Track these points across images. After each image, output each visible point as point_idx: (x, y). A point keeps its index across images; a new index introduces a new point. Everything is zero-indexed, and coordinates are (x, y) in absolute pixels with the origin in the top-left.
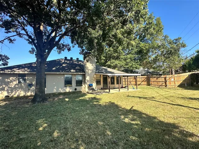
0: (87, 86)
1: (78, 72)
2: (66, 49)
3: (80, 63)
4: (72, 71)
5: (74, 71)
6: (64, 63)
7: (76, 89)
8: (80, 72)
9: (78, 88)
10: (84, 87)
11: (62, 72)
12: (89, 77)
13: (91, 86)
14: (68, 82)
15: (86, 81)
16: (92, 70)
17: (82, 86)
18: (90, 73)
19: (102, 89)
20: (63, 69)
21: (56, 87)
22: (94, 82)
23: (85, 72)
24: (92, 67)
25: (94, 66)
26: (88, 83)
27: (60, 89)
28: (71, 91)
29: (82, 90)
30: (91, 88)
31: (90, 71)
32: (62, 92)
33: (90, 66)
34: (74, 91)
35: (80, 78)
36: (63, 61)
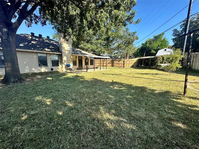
0: (64, 66)
1: (54, 52)
2: (40, 22)
3: (52, 42)
4: (47, 50)
5: (49, 50)
6: (32, 40)
7: (52, 69)
8: (56, 52)
9: (55, 69)
10: (61, 67)
11: (34, 49)
12: (66, 57)
13: (68, 66)
14: (43, 62)
15: (63, 61)
16: (69, 51)
17: (59, 66)
18: (66, 53)
19: (78, 69)
20: (34, 47)
21: (27, 67)
22: (71, 63)
23: (61, 52)
24: (69, 48)
25: (71, 47)
26: (65, 64)
27: (33, 69)
28: (46, 71)
29: (58, 70)
30: (69, 68)
31: (66, 51)
32: (36, 72)
33: (66, 47)
34: (50, 71)
35: (56, 58)
36: (30, 37)
